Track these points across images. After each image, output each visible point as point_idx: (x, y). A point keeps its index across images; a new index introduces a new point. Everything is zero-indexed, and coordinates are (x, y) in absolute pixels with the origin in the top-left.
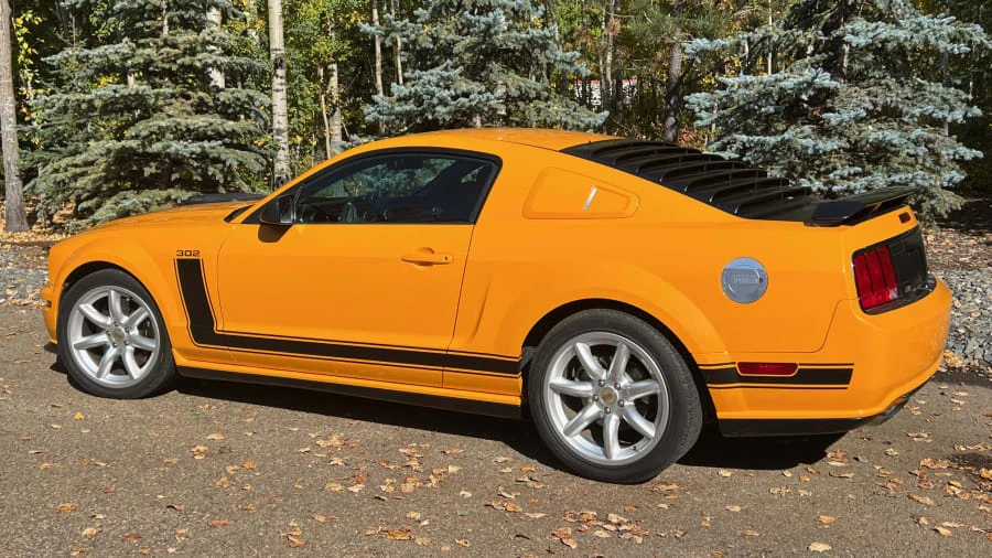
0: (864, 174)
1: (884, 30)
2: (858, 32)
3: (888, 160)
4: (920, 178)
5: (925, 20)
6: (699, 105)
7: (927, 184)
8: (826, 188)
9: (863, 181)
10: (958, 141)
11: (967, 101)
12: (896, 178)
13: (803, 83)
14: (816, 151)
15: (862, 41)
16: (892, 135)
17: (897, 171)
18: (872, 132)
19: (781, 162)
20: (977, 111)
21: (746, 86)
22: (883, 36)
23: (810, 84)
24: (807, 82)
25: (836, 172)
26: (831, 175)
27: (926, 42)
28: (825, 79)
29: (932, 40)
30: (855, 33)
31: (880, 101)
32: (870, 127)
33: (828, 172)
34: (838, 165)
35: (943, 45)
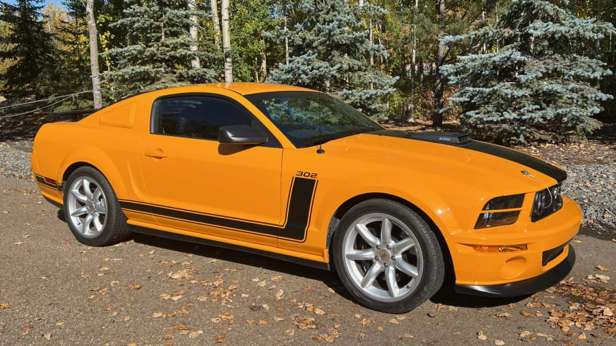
0: (542, 109)
1: (552, 27)
2: (538, 29)
3: (556, 101)
4: (575, 111)
5: (577, 20)
6: (447, 71)
7: (578, 115)
8: (518, 117)
9: (540, 113)
10: (598, 90)
11: (603, 66)
12: (560, 111)
13: (504, 58)
14: (513, 96)
15: (539, 33)
16: (557, 87)
17: (560, 107)
18: (546, 85)
19: (494, 103)
20: (609, 72)
21: (473, 60)
22: (551, 30)
23: (509, 58)
24: (507, 57)
25: (525, 108)
26: (522, 110)
27: (578, 33)
28: (518, 56)
29: (581, 31)
30: (535, 29)
31: (551, 67)
32: (545, 83)
33: (520, 108)
34: (526, 104)
35: (589, 35)
